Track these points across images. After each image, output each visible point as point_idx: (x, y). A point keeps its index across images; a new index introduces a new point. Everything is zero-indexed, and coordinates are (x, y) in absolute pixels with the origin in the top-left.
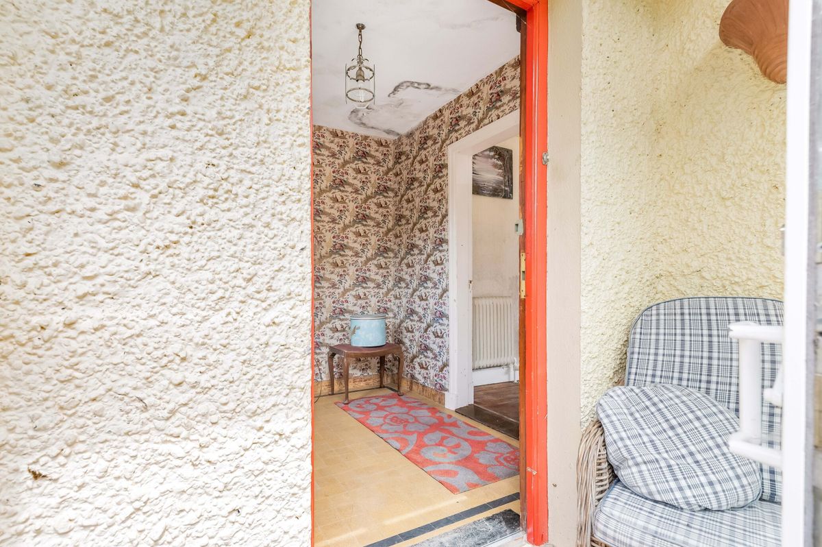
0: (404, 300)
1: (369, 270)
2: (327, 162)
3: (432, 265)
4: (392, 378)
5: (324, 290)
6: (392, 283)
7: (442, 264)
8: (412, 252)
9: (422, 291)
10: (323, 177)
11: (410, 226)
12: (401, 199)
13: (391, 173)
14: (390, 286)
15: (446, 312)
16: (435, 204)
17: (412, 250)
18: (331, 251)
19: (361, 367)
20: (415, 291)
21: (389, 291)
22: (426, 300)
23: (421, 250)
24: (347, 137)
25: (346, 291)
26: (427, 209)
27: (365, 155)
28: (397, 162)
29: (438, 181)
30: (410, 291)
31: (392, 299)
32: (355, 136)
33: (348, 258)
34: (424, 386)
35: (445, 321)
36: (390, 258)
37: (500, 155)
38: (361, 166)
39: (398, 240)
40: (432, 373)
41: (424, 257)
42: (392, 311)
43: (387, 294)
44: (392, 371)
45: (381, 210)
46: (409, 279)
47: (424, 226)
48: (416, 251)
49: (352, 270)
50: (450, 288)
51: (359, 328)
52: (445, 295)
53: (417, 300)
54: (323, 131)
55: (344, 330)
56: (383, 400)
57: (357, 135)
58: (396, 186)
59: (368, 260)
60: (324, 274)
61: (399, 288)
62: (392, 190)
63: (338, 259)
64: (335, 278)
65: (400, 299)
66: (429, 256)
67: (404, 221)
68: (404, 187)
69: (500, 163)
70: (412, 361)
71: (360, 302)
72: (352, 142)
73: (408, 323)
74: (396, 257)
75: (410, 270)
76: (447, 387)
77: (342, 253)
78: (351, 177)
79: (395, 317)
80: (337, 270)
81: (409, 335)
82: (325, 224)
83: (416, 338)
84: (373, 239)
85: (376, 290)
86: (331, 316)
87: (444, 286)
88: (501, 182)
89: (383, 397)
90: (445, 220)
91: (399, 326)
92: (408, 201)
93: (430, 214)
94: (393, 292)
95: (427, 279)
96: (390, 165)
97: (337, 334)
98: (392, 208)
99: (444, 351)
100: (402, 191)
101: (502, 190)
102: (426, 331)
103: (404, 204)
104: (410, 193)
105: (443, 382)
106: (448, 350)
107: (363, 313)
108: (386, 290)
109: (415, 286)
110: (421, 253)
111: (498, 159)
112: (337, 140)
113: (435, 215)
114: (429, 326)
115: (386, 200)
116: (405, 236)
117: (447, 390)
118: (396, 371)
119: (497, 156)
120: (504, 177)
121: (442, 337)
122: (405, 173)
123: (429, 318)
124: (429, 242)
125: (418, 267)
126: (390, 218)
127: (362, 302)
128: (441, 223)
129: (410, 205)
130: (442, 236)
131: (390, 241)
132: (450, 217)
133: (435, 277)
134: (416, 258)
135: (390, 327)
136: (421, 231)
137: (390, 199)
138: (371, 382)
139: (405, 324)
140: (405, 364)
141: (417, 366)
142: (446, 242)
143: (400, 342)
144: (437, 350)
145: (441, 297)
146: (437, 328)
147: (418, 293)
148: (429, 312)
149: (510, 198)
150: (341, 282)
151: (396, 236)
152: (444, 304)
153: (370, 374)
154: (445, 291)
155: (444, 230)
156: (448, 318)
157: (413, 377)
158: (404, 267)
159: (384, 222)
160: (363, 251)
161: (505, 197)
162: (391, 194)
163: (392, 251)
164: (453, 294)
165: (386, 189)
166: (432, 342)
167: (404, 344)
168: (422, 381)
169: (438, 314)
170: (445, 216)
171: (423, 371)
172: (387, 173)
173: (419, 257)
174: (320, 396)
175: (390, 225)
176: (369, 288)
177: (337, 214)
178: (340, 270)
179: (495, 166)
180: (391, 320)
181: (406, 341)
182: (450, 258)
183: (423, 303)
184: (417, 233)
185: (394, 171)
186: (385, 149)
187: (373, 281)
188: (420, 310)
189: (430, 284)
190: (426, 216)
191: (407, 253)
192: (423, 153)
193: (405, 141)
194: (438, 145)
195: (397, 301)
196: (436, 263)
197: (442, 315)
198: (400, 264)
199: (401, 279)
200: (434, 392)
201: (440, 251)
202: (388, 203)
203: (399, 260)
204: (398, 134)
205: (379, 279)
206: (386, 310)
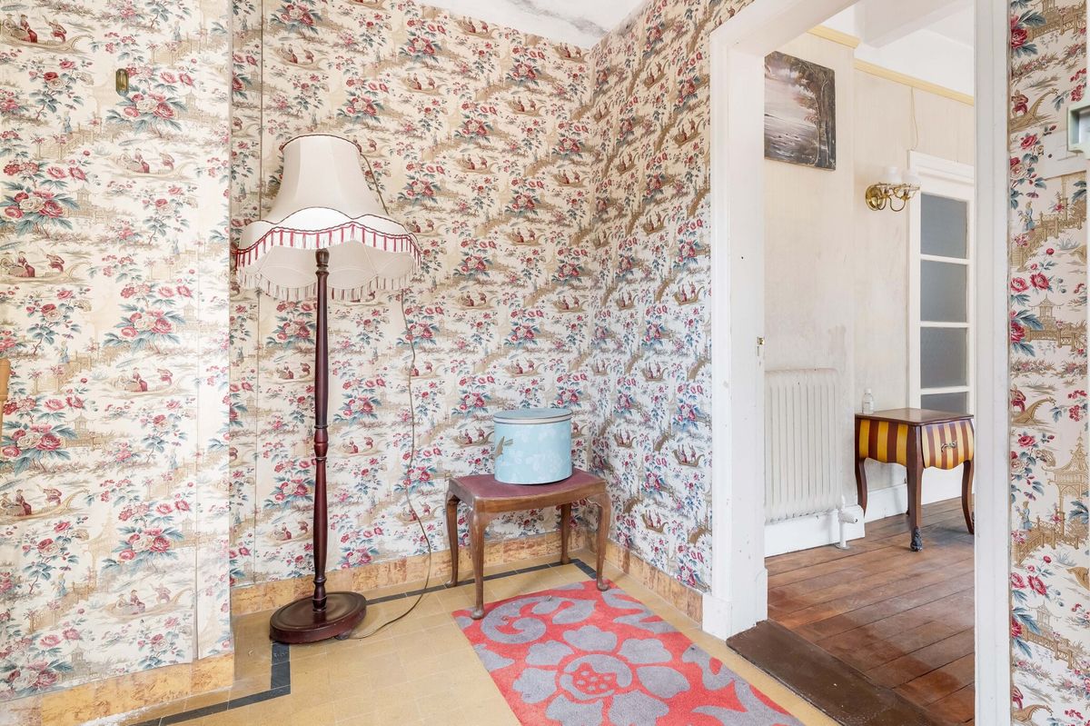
0: (613, 377)
1: (541, 315)
2: (450, 84)
3: (672, 304)
4: (588, 538)
5: (442, 356)
6: (588, 340)
7: (696, 300)
8: (629, 276)
9: (652, 360)
10: (441, 117)
11: (626, 221)
12: (607, 167)
13: (588, 114)
14: (584, 346)
15: (706, 409)
16: (679, 170)
17: (629, 270)
18: (457, 273)
19: (521, 518)
20: (635, 358)
21: (582, 356)
22: (660, 379)
23: (648, 272)
24: (495, 34)
25: (489, 357)
26: (661, 181)
27: (533, 74)
28: (599, 91)
29: (686, 117)
30: (626, 358)
31: (590, 374)
32: (511, 34)
33: (495, 288)
34: (653, 568)
35: (701, 429)
36: (585, 288)
37: (810, 77)
38: (525, 97)
39: (601, 251)
40: (673, 542)
41: (656, 285)
42: (589, 397)
43: (578, 363)
44: (587, 524)
45: (566, 190)
46: (624, 332)
47: (655, 219)
48: (638, 274)
49: (503, 313)
50: (716, 354)
51: (510, 443)
52: (702, 370)
53: (640, 378)
54: (441, 18)
55: (485, 441)
56: (565, 605)
57: (515, 32)
58: (598, 141)
59: (539, 292)
60: (441, 322)
61: (603, 351)
62: (590, 150)
63: (474, 290)
64: (467, 331)
65: (605, 373)
66: (665, 284)
67: (612, 212)
68: (613, 138)
69: (810, 94)
70: (628, 509)
71: (520, 380)
72: (505, 47)
73: (620, 427)
74: (596, 286)
75: (626, 313)
76: (706, 579)
77: (482, 277)
78: (501, 119)
79: (593, 411)
80: (471, 313)
81: (623, 451)
82: (443, 215)
83: (639, 459)
84: (550, 250)
85: (555, 356)
86: (456, 412)
87: (700, 349)
88: (813, 135)
89: (562, 593)
90: (702, 202)
91: (603, 431)
92: (623, 169)
93: (668, 191)
94: (589, 360)
95: (660, 333)
96: (586, 98)
97: (469, 450)
98: (590, 187)
99: (701, 497)
100: (610, 150)
101: (814, 149)
102: (659, 446)
103: (614, 175)
104: (626, 150)
105: (698, 568)
106: (709, 495)
107: (526, 404)
108: (575, 354)
109: (635, 348)
110: (648, 277)
111: (807, 86)
112: (472, 39)
113: (680, 192)
114: (665, 437)
115: (578, 169)
116: (614, 243)
117: (706, 588)
118: (595, 526)
119: (804, 81)
120: (819, 124)
121: (695, 465)
122: (615, 110)
123: (667, 419)
124: (666, 252)
125: (641, 308)
126: (585, 206)
127: (525, 381)
128: (693, 209)
129: (626, 176)
130: (696, 238)
131: (585, 254)
132: (714, 196)
133: (680, 329)
134: (638, 287)
135: (585, 431)
136: (650, 229)
137: (586, 168)
138: (543, 549)
139: (613, 429)
140: (614, 513)
141: (639, 521)
142: (706, 251)
143: (603, 465)
144: (683, 493)
145: (693, 372)
146: (683, 442)
147: (641, 364)
148: (665, 406)
149: (831, 167)
150: (478, 339)
151: (598, 244)
152: (701, 391)
153: (542, 531)
154: (703, 361)
155: (700, 224)
156: (709, 423)
157: (630, 543)
158: (614, 309)
159: (574, 215)
160: (528, 275)
161: (819, 165)
162: (587, 158)
163: (589, 273)
164: (720, 366)
165: (577, 148)
166: (673, 474)
167: (611, 469)
168: (649, 555)
169: (686, 412)
170: (702, 193)
171: (652, 534)
172: (579, 114)
173: (645, 285)
174: (426, 591)
175: (585, 222)
176: (540, 351)
177: (471, 195)
178: (478, 314)
179: (802, 100)
180: (585, 417)
181: (617, 464)
182: (715, 287)
183: (653, 385)
184: (640, 234)
185: (594, 111)
186: (575, 67)
187: (548, 336)
188: (645, 401)
189: (667, 345)
190: (659, 196)
191: (619, 278)
192: (654, 61)
193: (616, 43)
194: (687, 38)
195: (599, 379)
196: (683, 299)
197: (695, 416)
198: (605, 300)
199: (605, 334)
200: (676, 588)
201: (692, 272)
202: (582, 176)
203: (602, 293)
204: (602, 31)
205: (562, 332)
206: (575, 398)
